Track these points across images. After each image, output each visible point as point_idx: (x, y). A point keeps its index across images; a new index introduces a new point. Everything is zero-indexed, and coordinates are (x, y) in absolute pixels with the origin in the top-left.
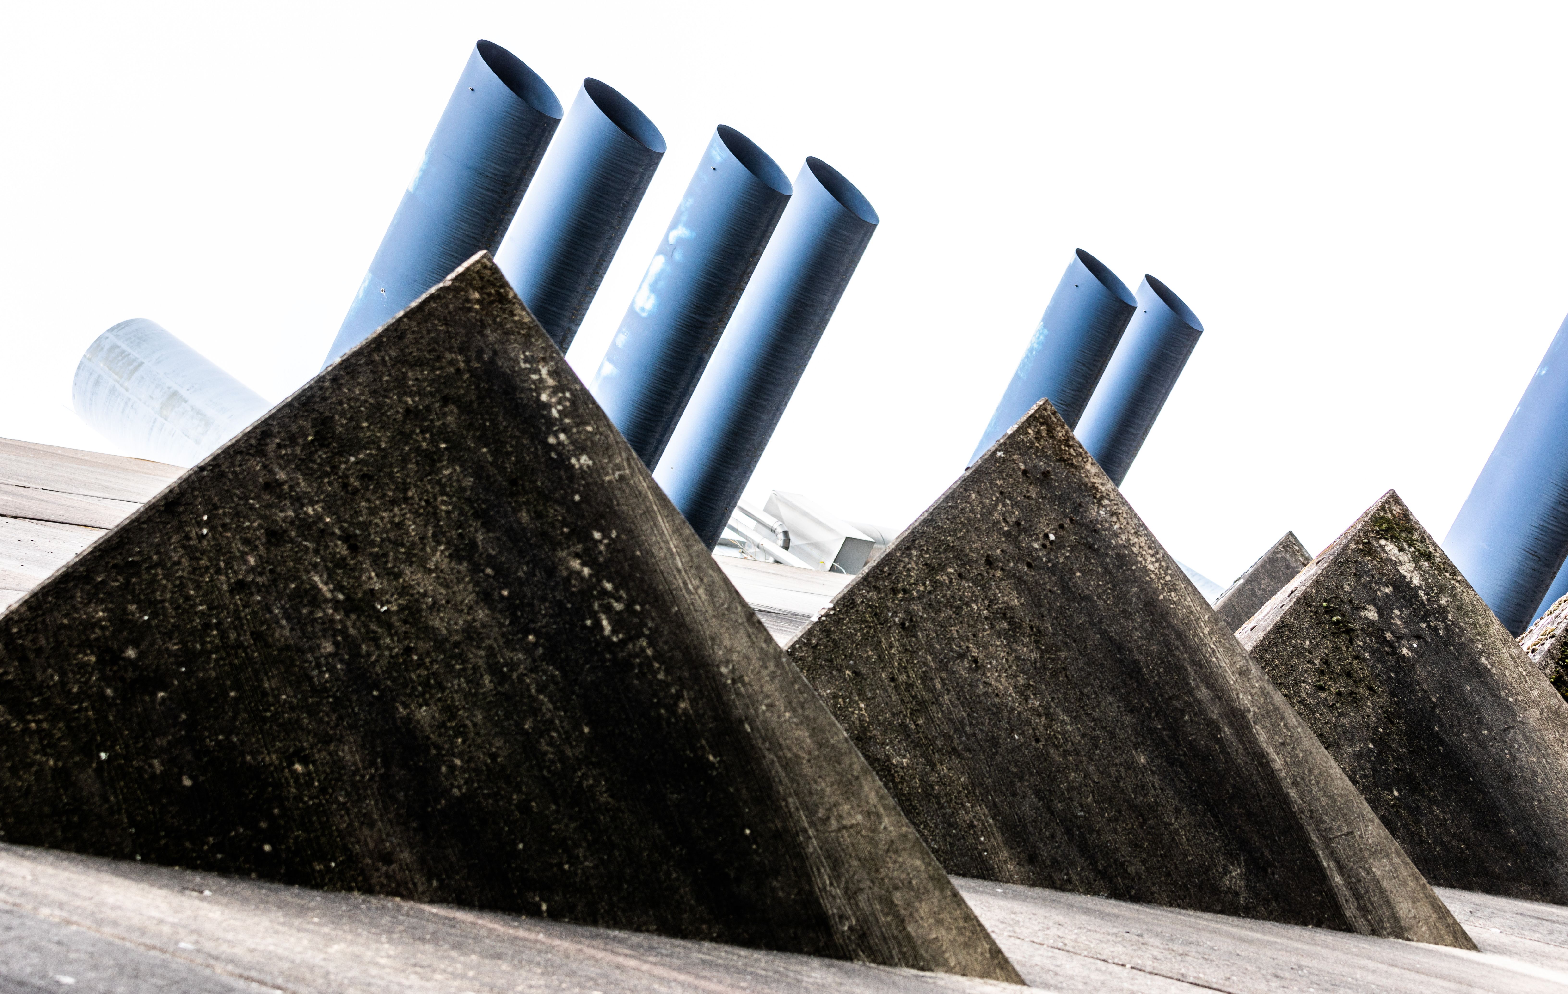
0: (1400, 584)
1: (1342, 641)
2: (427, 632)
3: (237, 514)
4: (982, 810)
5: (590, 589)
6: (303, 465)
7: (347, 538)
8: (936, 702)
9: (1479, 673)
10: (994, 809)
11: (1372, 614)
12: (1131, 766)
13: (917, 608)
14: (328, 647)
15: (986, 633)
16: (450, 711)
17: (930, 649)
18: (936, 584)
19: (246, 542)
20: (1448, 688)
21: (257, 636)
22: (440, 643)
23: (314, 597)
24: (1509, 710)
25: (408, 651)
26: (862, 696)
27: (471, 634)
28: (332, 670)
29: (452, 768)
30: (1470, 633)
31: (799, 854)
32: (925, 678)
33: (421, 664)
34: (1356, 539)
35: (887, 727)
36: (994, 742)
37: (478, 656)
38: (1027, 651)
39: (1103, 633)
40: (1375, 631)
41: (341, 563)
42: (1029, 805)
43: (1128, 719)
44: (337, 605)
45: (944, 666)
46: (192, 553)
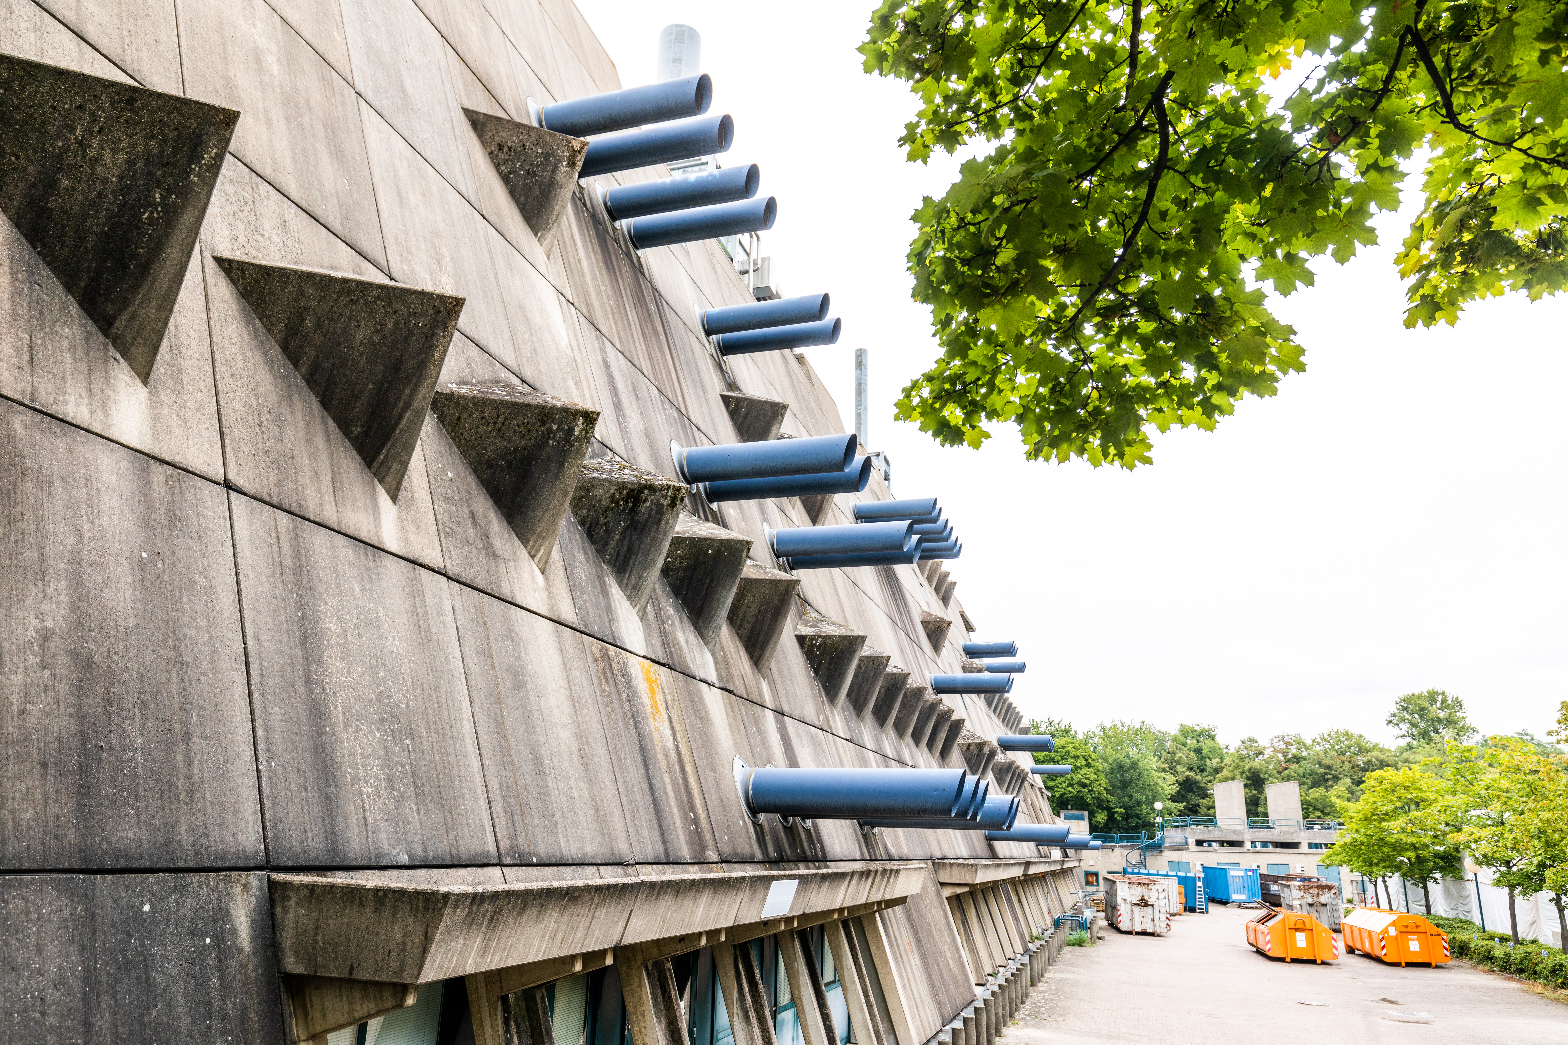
0: (571, 430)
1: (539, 424)
2: (93, 168)
3: (78, 93)
4: (313, 353)
5: (154, 206)
6: (113, 103)
7: (101, 129)
8: (336, 322)
9: (562, 465)
10: (318, 356)
11: (555, 427)
12: (366, 385)
13: (362, 301)
14: (60, 144)
15: (371, 324)
16: (74, 189)
17: (351, 312)
18: (375, 302)
19: (71, 101)
20: (549, 459)
21: (42, 122)
22: (92, 174)
23: (72, 130)
24: (557, 479)
25: (82, 166)
26: (319, 301)
27: (105, 181)
28: (54, 149)
29: (56, 200)
30: (573, 456)
31: (125, 307)
32: (341, 315)
33: (81, 173)
34: (575, 410)
35: (315, 314)
36: (338, 345)
37: (99, 186)
38: (376, 338)
39: (402, 355)
40: (550, 431)
41: (91, 132)
42: (327, 365)
43: (380, 376)
44: (76, 138)
45: (350, 318)
46: (52, 88)
